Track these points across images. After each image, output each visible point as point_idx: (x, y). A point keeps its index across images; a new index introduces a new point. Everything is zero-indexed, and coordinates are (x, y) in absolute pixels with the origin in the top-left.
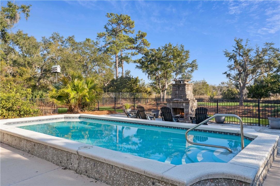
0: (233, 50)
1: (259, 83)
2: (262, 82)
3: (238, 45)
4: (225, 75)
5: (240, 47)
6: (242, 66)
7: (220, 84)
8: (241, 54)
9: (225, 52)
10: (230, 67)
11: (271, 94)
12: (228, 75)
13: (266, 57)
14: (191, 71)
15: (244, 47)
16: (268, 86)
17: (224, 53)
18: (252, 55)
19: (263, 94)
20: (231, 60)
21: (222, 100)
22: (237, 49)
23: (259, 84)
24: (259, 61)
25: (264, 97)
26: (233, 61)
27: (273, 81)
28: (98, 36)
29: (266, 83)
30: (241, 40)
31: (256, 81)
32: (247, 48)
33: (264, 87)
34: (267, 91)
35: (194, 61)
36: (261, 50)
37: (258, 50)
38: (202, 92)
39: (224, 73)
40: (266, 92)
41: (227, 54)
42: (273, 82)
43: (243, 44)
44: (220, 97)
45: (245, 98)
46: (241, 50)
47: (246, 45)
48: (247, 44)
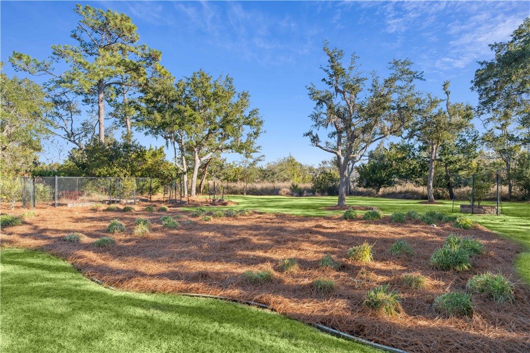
0: (324, 80)
1: (376, 159)
2: (382, 158)
3: (332, 67)
4: (308, 138)
5: (337, 72)
6: (344, 119)
8: (340, 88)
9: (310, 88)
10: (315, 117)
11: (396, 179)
12: (314, 137)
14: (255, 134)
15: (347, 72)
16: (391, 166)
17: (308, 92)
18: (364, 97)
19: (384, 181)
20: (321, 105)
21: (312, 192)
22: (331, 76)
23: (376, 162)
24: (378, 104)
25: (385, 187)
26: (325, 106)
27: (399, 156)
28: (54, 54)
29: (389, 160)
30: (341, 53)
31: (371, 156)
32: (353, 75)
33: (385, 167)
34: (390, 175)
35: (254, 112)
36: (381, 82)
37: (377, 83)
39: (308, 134)
40: (388, 176)
41: (313, 94)
42: (400, 159)
43: (344, 63)
44: (309, 185)
45: (352, 187)
46: (340, 79)
47: (351, 68)
48: (353, 65)
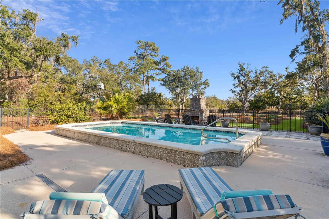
0: (237, 72)
1: (257, 98)
2: (260, 97)
3: (241, 68)
4: (231, 91)
5: (242, 69)
6: (244, 85)
7: (228, 99)
8: (243, 75)
10: (234, 85)
11: (267, 106)
12: (233, 91)
13: (263, 78)
14: (204, 88)
15: (246, 69)
16: (264, 100)
17: (230, 74)
18: (252, 76)
19: (261, 107)
20: (235, 79)
21: (228, 112)
22: (240, 71)
23: (257, 99)
24: (257, 81)
25: (261, 109)
26: (237, 80)
27: (268, 96)
28: (129, 59)
29: (263, 98)
30: (244, 64)
31: (255, 96)
32: (248, 70)
33: (261, 101)
34: (264, 104)
35: (206, 80)
36: (259, 72)
37: (257, 72)
38: (213, 105)
39: (230, 90)
40: (263, 105)
41: (232, 75)
42: (268, 97)
43: (245, 67)
44: (227, 109)
45: (246, 110)
46: (244, 72)
47: (247, 68)
